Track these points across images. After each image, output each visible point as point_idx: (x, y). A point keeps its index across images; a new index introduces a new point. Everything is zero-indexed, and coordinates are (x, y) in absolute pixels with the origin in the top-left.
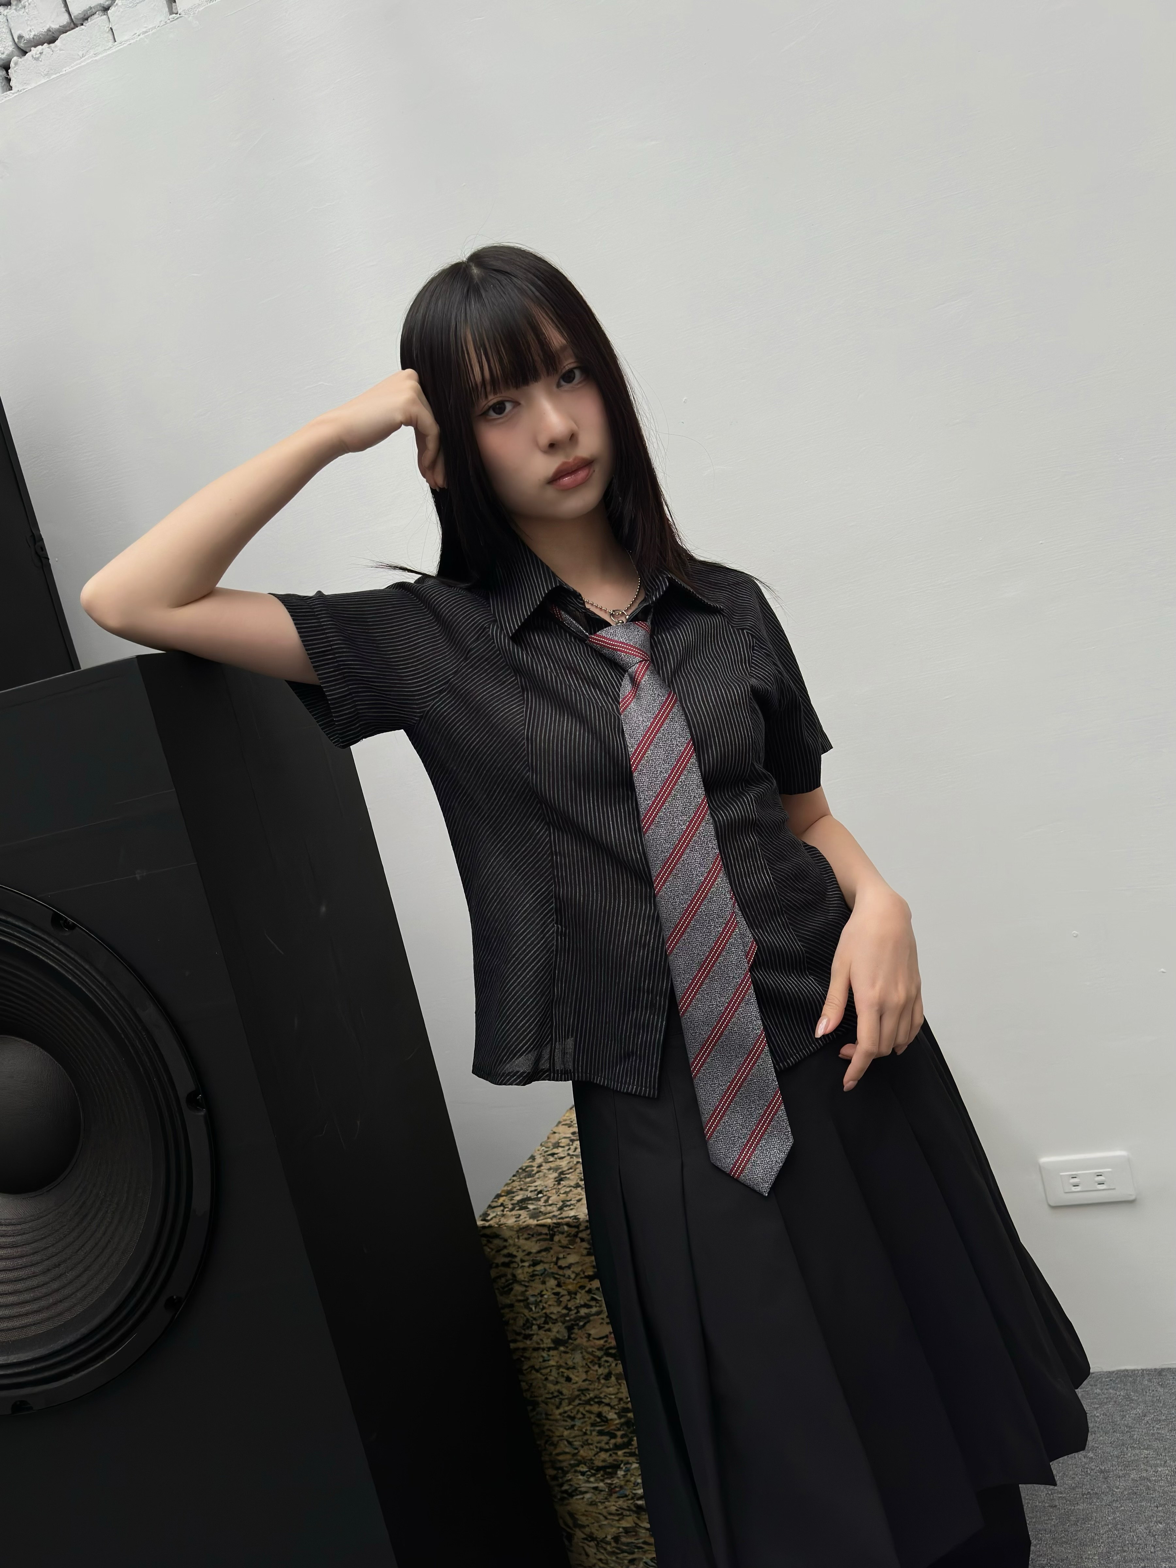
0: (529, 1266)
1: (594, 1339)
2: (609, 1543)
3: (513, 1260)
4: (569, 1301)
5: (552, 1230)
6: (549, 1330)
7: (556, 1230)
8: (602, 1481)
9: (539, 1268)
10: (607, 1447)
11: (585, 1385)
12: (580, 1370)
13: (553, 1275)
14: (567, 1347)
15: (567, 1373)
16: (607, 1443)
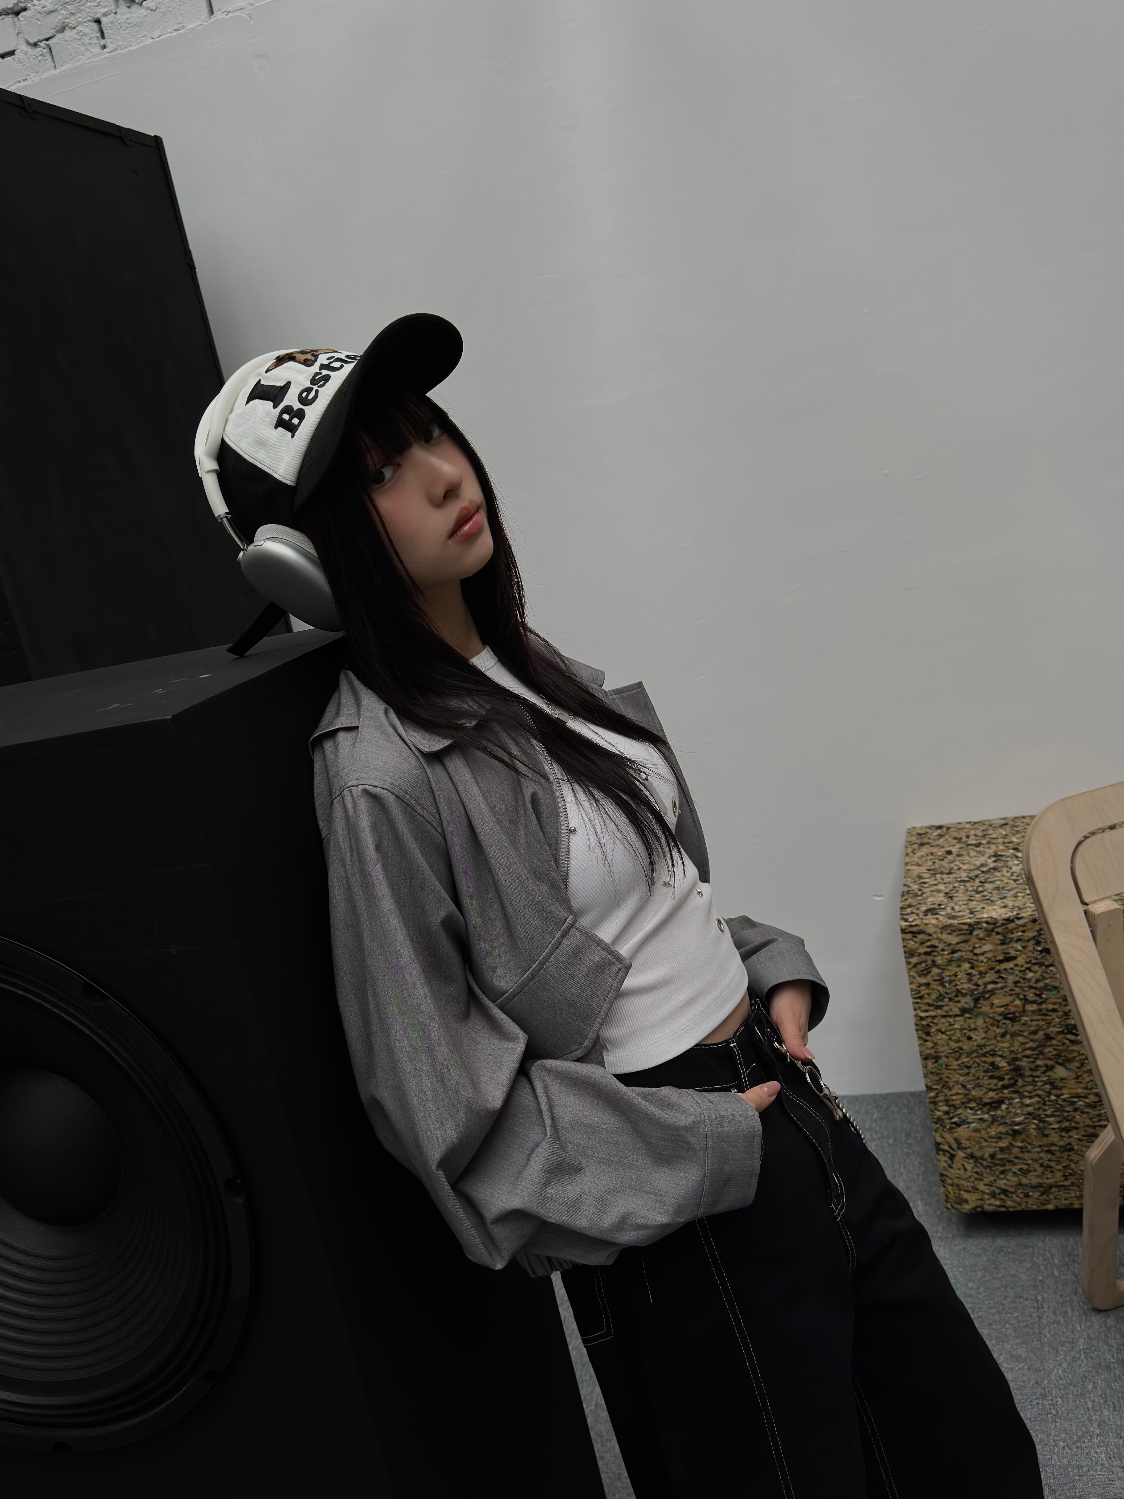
0: (948, 954)
1: (997, 1007)
2: (985, 1160)
3: (935, 949)
4: (979, 979)
5: (972, 928)
6: (959, 1002)
7: (975, 926)
8: (987, 1113)
9: (956, 955)
10: (995, 1087)
11: (982, 1042)
12: (981, 1031)
13: (968, 961)
14: (971, 1014)
15: (968, 1033)
16: (996, 1085)
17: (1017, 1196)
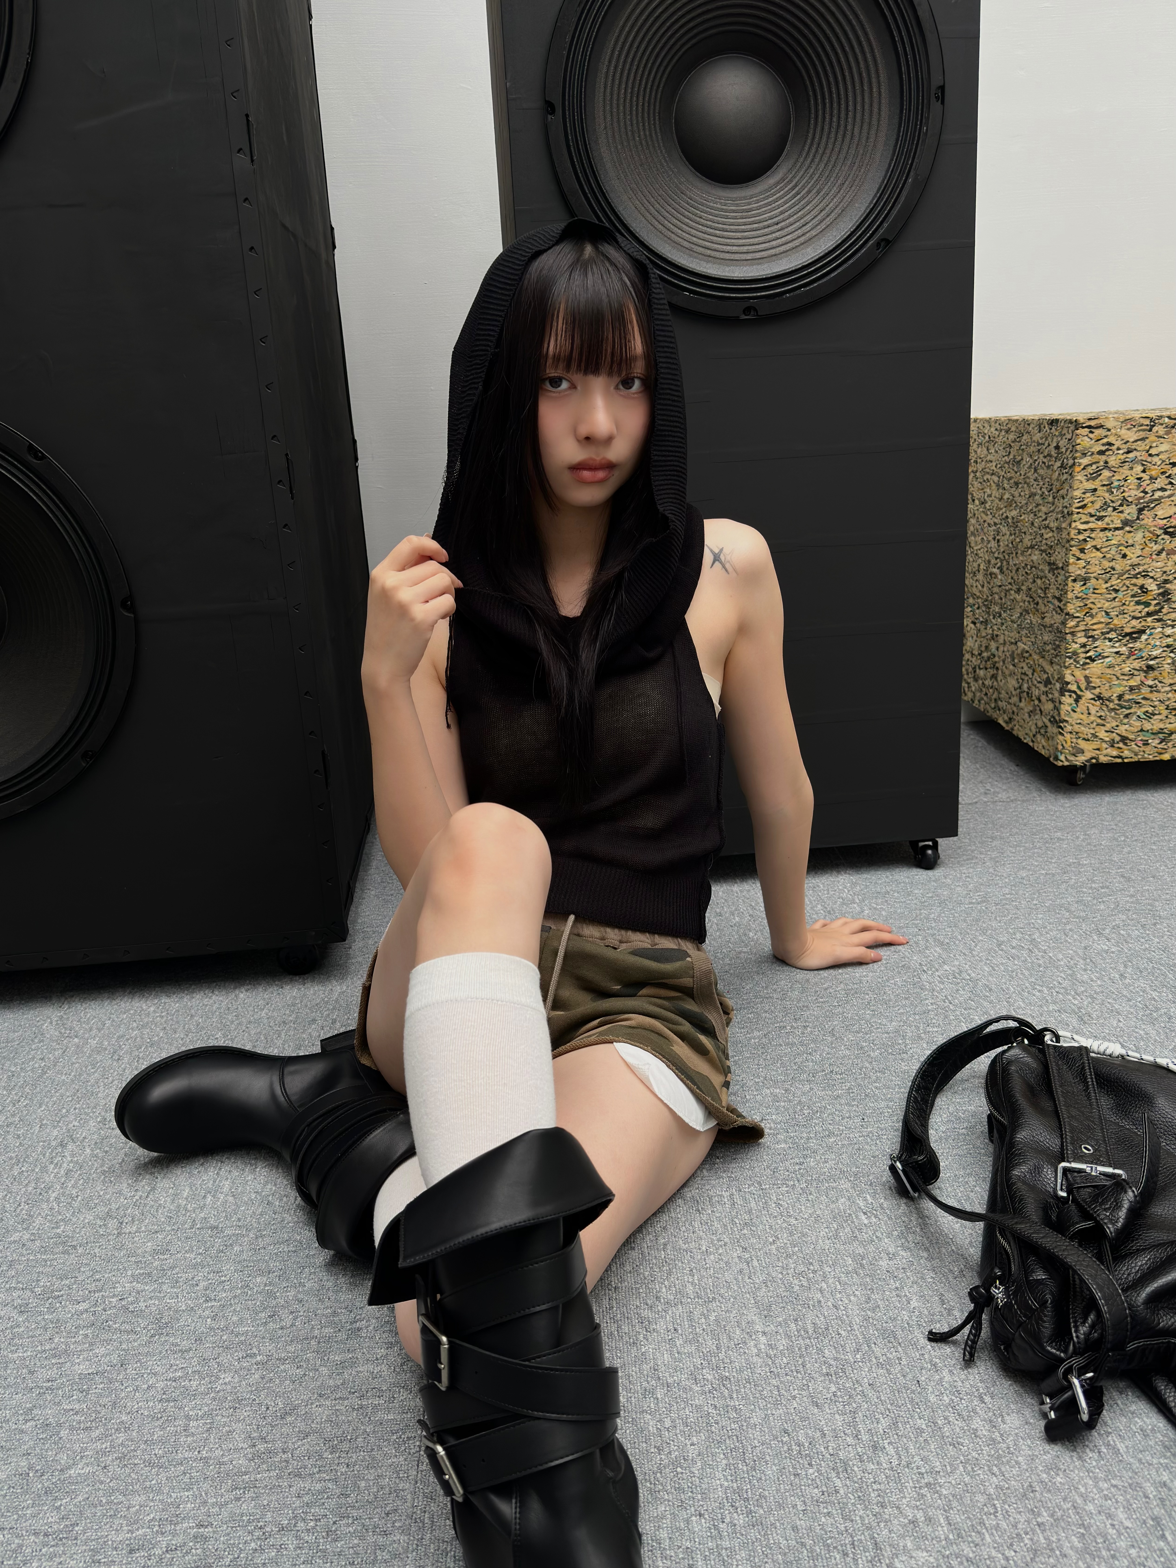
0: (1122, 454)
1: (1160, 519)
3: (1110, 448)
4: (1148, 485)
5: (1153, 423)
6: (1122, 512)
7: (1157, 421)
8: (1126, 645)
9: (1131, 455)
11: (1136, 561)
13: (1141, 462)
14: (1132, 527)
16: (1140, 612)
17: (1136, 745)
